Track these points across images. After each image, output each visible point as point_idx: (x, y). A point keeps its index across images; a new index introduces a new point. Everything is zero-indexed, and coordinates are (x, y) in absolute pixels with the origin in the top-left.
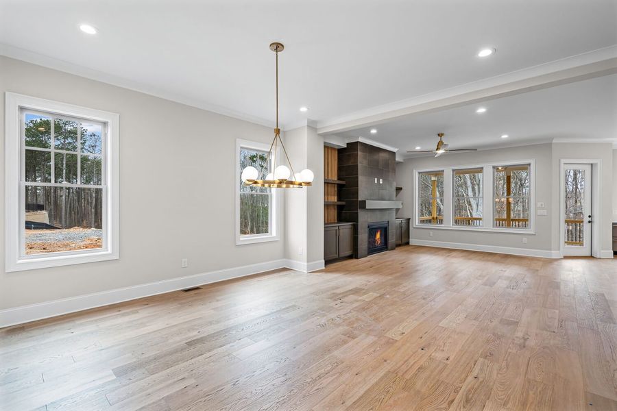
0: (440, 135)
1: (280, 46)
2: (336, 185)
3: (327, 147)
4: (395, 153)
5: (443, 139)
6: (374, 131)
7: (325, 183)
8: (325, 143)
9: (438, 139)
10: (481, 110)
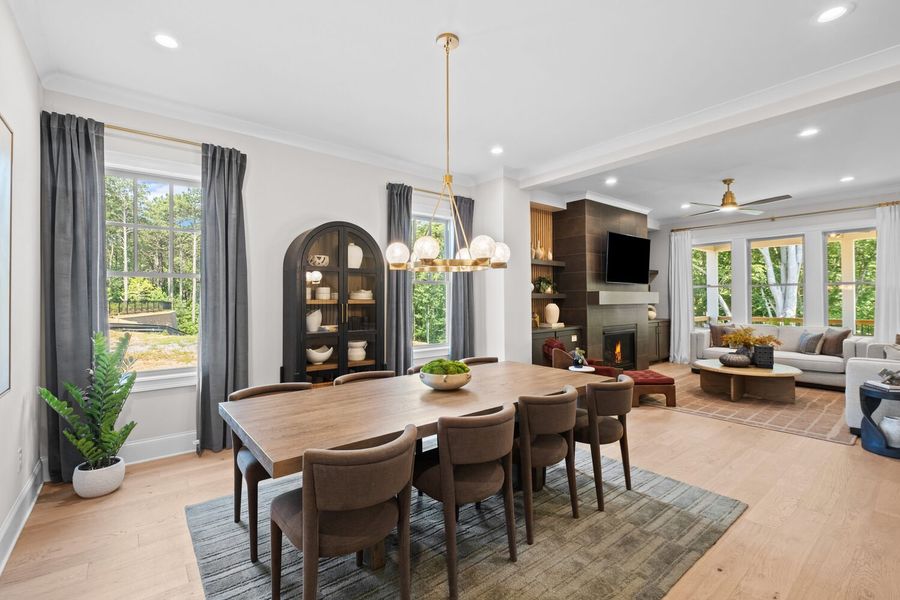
0: (727, 182)
1: (453, 39)
2: (551, 269)
3: (535, 210)
4: (645, 216)
5: (733, 188)
6: (611, 181)
7: (532, 265)
8: (531, 203)
9: (724, 188)
10: (809, 132)
